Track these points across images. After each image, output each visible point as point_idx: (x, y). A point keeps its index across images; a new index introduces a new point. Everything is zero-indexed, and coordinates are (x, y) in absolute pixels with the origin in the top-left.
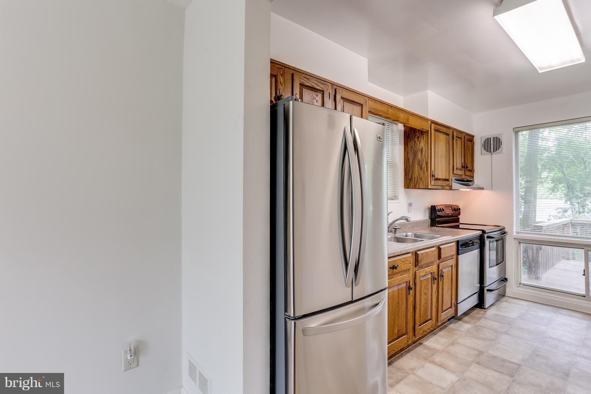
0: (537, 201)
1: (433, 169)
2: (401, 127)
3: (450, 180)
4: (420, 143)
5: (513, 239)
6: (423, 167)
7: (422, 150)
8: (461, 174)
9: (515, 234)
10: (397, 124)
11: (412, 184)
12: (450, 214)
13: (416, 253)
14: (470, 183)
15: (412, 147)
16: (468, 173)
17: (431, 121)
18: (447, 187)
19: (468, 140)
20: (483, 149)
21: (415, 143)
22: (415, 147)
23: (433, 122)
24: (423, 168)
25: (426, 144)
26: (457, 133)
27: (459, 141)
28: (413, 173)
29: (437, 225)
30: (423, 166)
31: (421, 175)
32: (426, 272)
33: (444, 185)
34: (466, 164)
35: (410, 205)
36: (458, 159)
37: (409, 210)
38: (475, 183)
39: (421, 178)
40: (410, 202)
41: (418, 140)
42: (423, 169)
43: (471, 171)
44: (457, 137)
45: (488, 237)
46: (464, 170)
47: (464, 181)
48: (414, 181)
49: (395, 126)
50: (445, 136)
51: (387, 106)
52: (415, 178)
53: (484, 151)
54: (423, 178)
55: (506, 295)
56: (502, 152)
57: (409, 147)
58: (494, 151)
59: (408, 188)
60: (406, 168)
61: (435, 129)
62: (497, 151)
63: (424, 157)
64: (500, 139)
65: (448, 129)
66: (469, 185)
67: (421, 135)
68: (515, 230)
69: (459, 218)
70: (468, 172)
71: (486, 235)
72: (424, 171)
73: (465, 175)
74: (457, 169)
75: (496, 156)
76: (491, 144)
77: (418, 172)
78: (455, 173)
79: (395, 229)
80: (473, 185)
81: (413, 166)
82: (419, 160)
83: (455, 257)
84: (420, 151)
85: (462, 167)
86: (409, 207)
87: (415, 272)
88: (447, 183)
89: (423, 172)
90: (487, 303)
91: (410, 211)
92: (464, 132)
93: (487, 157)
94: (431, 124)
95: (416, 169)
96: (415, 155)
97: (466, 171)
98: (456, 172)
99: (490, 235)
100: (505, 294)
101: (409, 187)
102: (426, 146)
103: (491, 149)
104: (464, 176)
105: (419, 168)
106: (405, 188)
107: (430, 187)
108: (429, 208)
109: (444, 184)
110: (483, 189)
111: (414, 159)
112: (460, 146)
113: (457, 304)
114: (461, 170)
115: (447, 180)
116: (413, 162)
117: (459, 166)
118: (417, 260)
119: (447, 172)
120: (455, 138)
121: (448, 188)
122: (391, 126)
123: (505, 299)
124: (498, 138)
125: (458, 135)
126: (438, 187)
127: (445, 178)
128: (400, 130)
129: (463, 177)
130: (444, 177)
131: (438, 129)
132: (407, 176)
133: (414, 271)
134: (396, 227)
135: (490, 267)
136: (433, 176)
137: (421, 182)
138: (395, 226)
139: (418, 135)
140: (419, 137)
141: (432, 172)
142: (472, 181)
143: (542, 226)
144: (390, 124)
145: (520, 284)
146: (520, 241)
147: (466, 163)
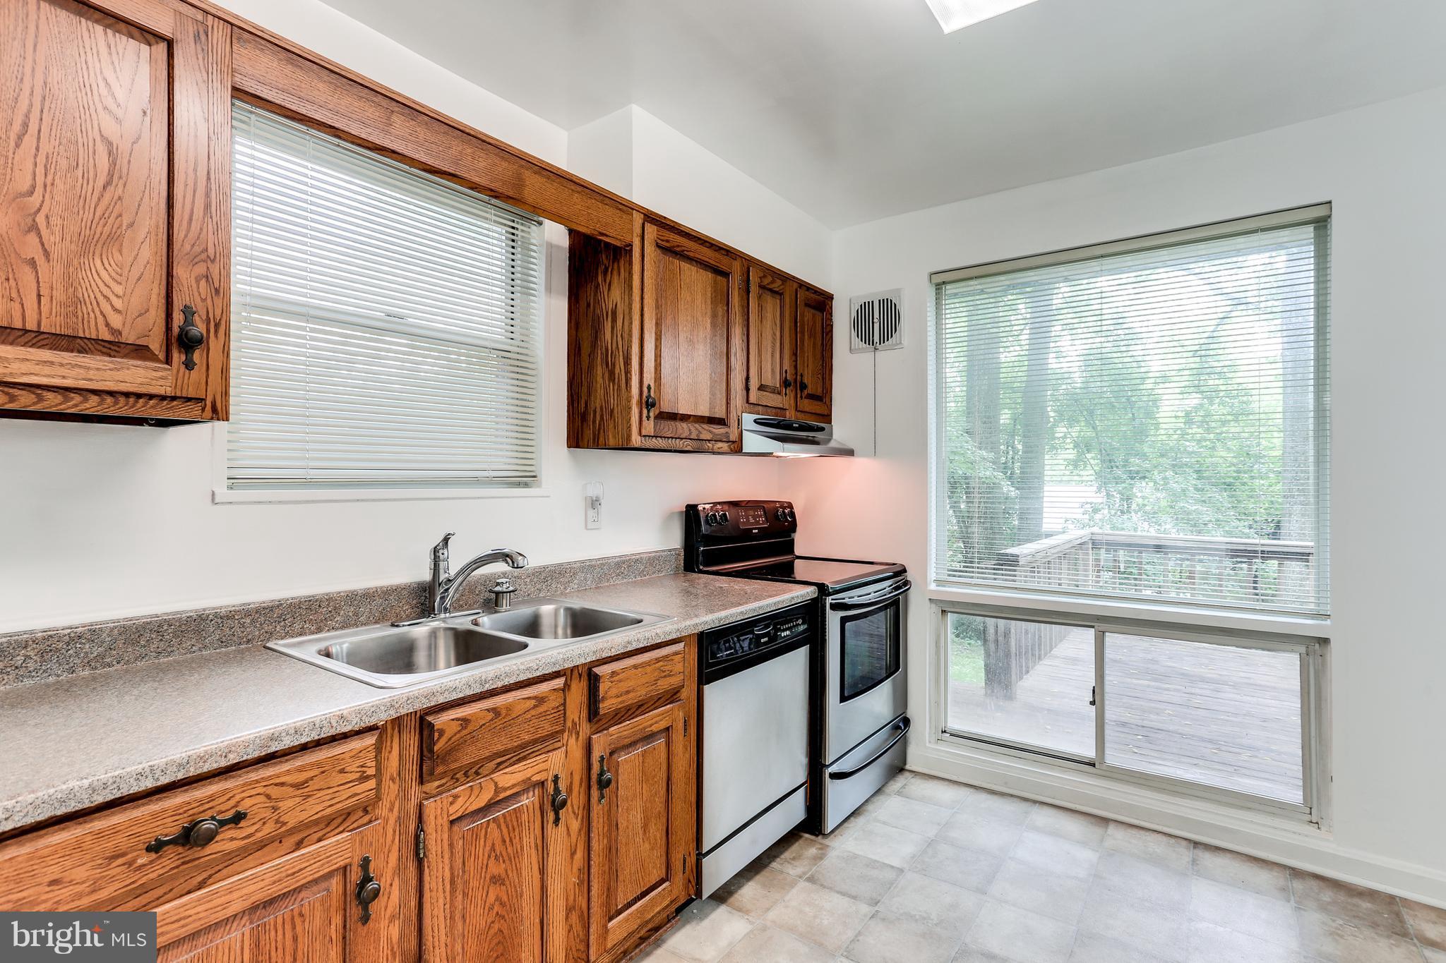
0: (1046, 488)
1: (649, 378)
2: (555, 234)
3: (733, 423)
4: (609, 289)
5: (928, 602)
6: (617, 371)
7: (614, 313)
8: (781, 406)
9: (933, 586)
10: (540, 223)
11: (589, 433)
12: (755, 529)
13: (422, 719)
14: (818, 435)
15: (588, 305)
16: (806, 405)
17: (645, 215)
18: (720, 445)
19: (807, 305)
20: (854, 334)
21: (597, 292)
22: (597, 305)
23: (651, 218)
24: (617, 375)
25: (627, 292)
26: (765, 276)
27: (771, 305)
28: (589, 394)
29: (701, 567)
30: (617, 367)
31: (612, 401)
32: (498, 790)
33: (702, 437)
34: (802, 375)
35: (594, 503)
36: (767, 356)
37: (590, 519)
38: (835, 436)
39: (612, 411)
40: (593, 492)
41: (605, 281)
42: (616, 380)
43: (821, 400)
44: (761, 287)
45: (835, 607)
46: (792, 395)
47: (788, 426)
48: (594, 422)
49: (534, 228)
50: (710, 275)
51: (385, 102)
52: (595, 412)
53: (857, 342)
54: (615, 411)
55: (907, 767)
56: (901, 343)
57: (583, 304)
58: (882, 340)
59: (578, 446)
60: (573, 378)
61: (659, 241)
62: (888, 340)
63: (619, 339)
64: (895, 305)
65: (727, 255)
66: (814, 442)
67: (613, 263)
68: (932, 575)
69: (793, 540)
70: (806, 401)
71: (829, 600)
72: (619, 386)
73: (796, 410)
74: (762, 388)
75: (886, 356)
76: (875, 320)
77: (602, 391)
78: (753, 399)
79: (497, 593)
80: (830, 440)
81: (591, 367)
82: (607, 350)
83: (688, 693)
84: (610, 318)
85: (786, 383)
86: (591, 513)
87: (420, 807)
88: (719, 430)
89: (616, 387)
90: (832, 816)
91: (590, 525)
92: (794, 277)
93: (864, 358)
94: (643, 224)
95: (600, 380)
96: (597, 332)
97: (801, 397)
98: (758, 399)
99: (847, 598)
100: (905, 764)
101: (580, 443)
102: (626, 297)
103: (873, 336)
104: (793, 412)
105: (607, 375)
106: (569, 446)
107: (636, 440)
108: (682, 512)
109: (704, 432)
110: (850, 453)
111: (594, 345)
112: (774, 317)
113: (700, 856)
114: (779, 394)
115: (721, 422)
116: (592, 356)
117: (772, 379)
118: (425, 753)
119: (718, 393)
120: (754, 289)
121: (725, 446)
122: (523, 231)
123: (901, 781)
124: (891, 301)
125: (766, 282)
126: (679, 444)
127: (707, 414)
128: (550, 246)
129: (790, 415)
130: (704, 411)
131: (678, 246)
132: (576, 405)
133: (413, 802)
134: (498, 589)
135: (843, 699)
136: (650, 404)
137: (611, 426)
138: (498, 584)
139: (605, 261)
140: (606, 269)
141: (645, 389)
142: (822, 429)
143: (1018, 556)
144: (518, 222)
145: (945, 732)
146: (945, 608)
147: (799, 374)
